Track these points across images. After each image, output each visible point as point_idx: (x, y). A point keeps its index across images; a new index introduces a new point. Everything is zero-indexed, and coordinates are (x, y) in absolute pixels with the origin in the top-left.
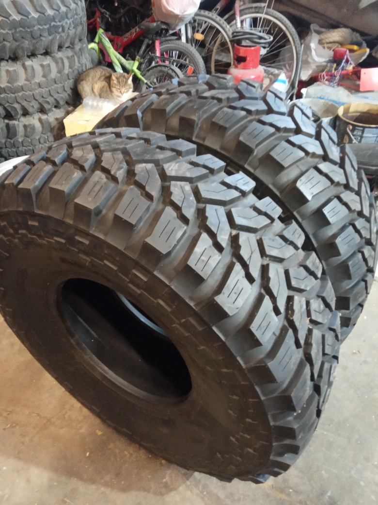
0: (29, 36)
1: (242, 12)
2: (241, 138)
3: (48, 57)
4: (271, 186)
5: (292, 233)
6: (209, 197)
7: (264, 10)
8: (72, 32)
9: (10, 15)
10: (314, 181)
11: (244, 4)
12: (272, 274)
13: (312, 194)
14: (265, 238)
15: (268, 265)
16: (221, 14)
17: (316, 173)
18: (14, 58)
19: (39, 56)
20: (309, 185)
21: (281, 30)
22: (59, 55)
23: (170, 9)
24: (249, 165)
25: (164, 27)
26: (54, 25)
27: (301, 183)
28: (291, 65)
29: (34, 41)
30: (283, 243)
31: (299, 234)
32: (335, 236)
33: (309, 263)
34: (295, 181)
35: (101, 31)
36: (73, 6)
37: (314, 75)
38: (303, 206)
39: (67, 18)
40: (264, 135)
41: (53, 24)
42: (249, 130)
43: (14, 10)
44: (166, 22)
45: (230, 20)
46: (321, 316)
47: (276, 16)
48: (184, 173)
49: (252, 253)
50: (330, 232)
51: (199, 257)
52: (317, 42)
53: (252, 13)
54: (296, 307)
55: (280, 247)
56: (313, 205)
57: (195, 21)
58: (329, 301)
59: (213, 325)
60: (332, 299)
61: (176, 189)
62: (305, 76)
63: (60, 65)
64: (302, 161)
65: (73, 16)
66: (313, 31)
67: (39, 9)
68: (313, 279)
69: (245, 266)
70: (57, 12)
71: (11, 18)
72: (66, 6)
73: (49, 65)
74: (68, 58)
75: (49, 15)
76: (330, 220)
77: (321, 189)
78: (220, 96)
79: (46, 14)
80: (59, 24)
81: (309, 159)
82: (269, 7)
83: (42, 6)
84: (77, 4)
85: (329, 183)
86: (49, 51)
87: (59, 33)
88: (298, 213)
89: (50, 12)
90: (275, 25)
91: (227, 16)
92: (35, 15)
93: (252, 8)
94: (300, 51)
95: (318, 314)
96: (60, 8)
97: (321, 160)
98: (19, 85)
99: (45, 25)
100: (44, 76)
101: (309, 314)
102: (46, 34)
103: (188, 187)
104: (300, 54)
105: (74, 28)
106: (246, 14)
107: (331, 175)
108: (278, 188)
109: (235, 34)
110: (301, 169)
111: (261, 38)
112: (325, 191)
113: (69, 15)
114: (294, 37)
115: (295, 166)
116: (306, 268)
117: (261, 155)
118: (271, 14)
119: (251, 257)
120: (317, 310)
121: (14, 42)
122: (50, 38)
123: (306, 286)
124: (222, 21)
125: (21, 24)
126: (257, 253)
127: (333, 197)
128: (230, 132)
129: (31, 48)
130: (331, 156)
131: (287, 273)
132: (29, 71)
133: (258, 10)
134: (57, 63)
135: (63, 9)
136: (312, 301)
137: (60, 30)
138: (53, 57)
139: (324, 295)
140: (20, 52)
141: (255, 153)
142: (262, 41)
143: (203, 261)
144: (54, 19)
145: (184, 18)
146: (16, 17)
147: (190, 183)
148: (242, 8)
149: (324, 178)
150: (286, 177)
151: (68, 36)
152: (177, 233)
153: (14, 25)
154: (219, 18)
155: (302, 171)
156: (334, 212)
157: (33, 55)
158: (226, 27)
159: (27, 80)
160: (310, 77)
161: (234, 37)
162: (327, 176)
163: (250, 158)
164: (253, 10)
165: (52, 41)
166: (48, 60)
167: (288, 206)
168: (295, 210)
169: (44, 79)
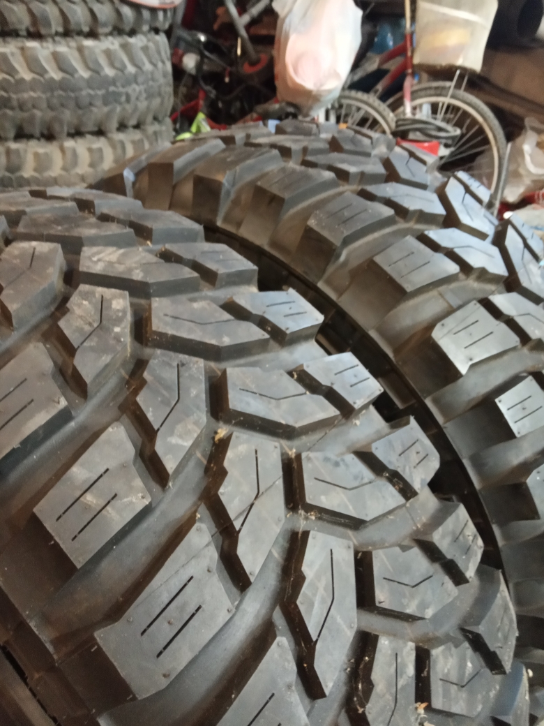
0: (72, 104)
1: (414, 95)
2: (312, 223)
3: (102, 139)
4: (373, 334)
5: (400, 450)
6: (170, 331)
7: (448, 91)
8: (143, 105)
9: (46, 71)
10: (478, 332)
11: (420, 82)
12: (313, 562)
13: (471, 359)
14: (312, 455)
15: (306, 534)
16: (383, 98)
17: (483, 313)
18: (49, 137)
19: (89, 136)
20: (464, 338)
21: (474, 122)
22: (120, 136)
23: (299, 80)
24: (328, 282)
25: (291, 110)
26: (114, 93)
27: (445, 330)
28: (490, 177)
29: (80, 112)
30: (367, 474)
31: (422, 455)
32: (527, 467)
33: (440, 538)
34: (431, 327)
35: (201, 116)
36: (148, 67)
37: (528, 194)
38: (449, 387)
39: (137, 83)
40: (365, 220)
41: (112, 89)
42: (333, 206)
43: (54, 65)
44: (294, 102)
45: (395, 107)
46: (464, 695)
47: (468, 101)
48: (130, 270)
49: (256, 497)
50: (515, 456)
51: (78, 494)
52: (535, 143)
53: (431, 95)
54: (380, 673)
55: (356, 484)
56: (473, 387)
57: (341, 106)
58: (492, 646)
59: (99, 713)
60: (506, 638)
61: (85, 303)
62: (512, 195)
63: (119, 151)
64: (453, 285)
65: (146, 82)
66: (528, 128)
67: (91, 65)
68: (449, 583)
69: (227, 533)
70: (120, 73)
71: (47, 76)
72: (135, 65)
73: (100, 150)
74: (133, 142)
75: (107, 76)
76: (515, 428)
77: (495, 352)
78: (288, 144)
79: (102, 74)
80: (121, 90)
81: (472, 283)
82: (458, 86)
83: (97, 62)
84: (155, 65)
85: (514, 340)
86: (103, 128)
87: (120, 104)
88: (436, 401)
89: (109, 72)
90: (466, 114)
91: (391, 100)
92: (85, 74)
93: (430, 88)
94: (504, 154)
95: (454, 688)
96: (125, 67)
97: (502, 287)
98: (51, 176)
99: (99, 89)
100: (92, 165)
101: (422, 691)
102: (99, 103)
103: (120, 302)
104: (504, 159)
105: (146, 99)
106: (421, 97)
107: (521, 321)
108: (390, 340)
109: (400, 123)
110: (448, 303)
111: (440, 129)
112: (506, 358)
113: (140, 79)
114: (496, 133)
115: (434, 293)
116: (432, 552)
117: (354, 263)
118: (461, 98)
119: (252, 505)
120: (454, 678)
121: (49, 111)
122: (106, 109)
123: (423, 605)
124: (383, 107)
125: (62, 85)
126: (276, 498)
127: (525, 374)
128: (292, 211)
129: (75, 122)
130: (525, 282)
131: (363, 565)
132: (69, 154)
133: (441, 92)
134: (113, 146)
135: (131, 69)
136: (436, 652)
137: (123, 99)
138: (110, 140)
139: (481, 629)
140: (57, 127)
141: (342, 258)
142: (442, 134)
143: (87, 507)
144: (113, 82)
145: (320, 96)
146: (56, 75)
147: (131, 295)
148: (416, 88)
149: (503, 327)
150: (410, 315)
151: (136, 109)
152: (32, 416)
153: (51, 86)
154: (377, 103)
155: (451, 306)
156: (524, 409)
157: (77, 133)
158: (389, 115)
159: (64, 168)
160: (521, 197)
161: (397, 126)
162: (511, 323)
163: (331, 269)
164: (432, 92)
165: (108, 116)
166: (100, 143)
167: (411, 383)
168: (429, 394)
169: (90, 170)
